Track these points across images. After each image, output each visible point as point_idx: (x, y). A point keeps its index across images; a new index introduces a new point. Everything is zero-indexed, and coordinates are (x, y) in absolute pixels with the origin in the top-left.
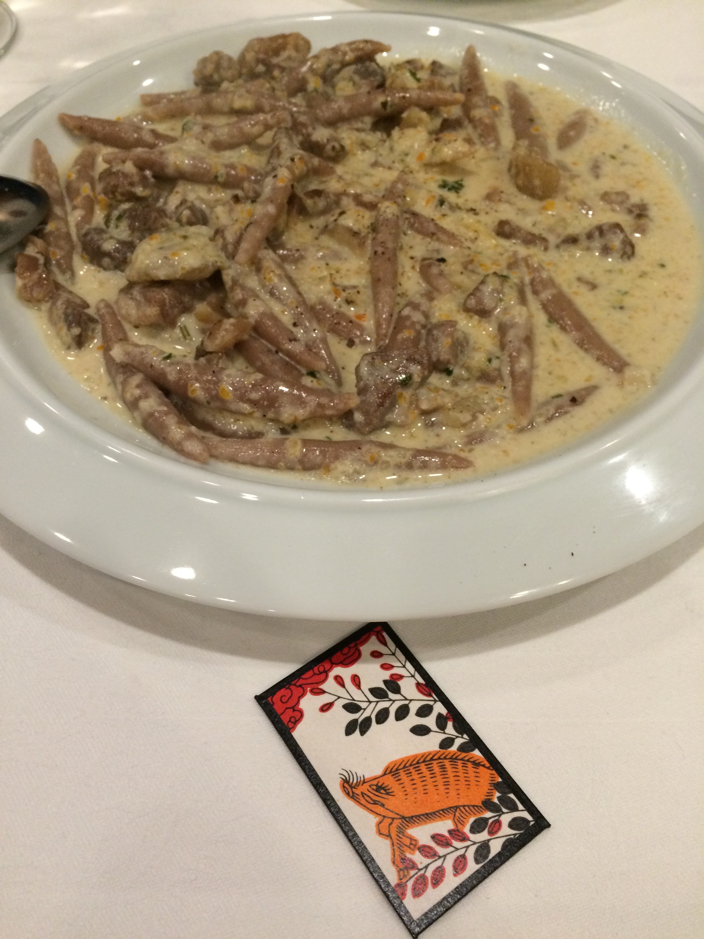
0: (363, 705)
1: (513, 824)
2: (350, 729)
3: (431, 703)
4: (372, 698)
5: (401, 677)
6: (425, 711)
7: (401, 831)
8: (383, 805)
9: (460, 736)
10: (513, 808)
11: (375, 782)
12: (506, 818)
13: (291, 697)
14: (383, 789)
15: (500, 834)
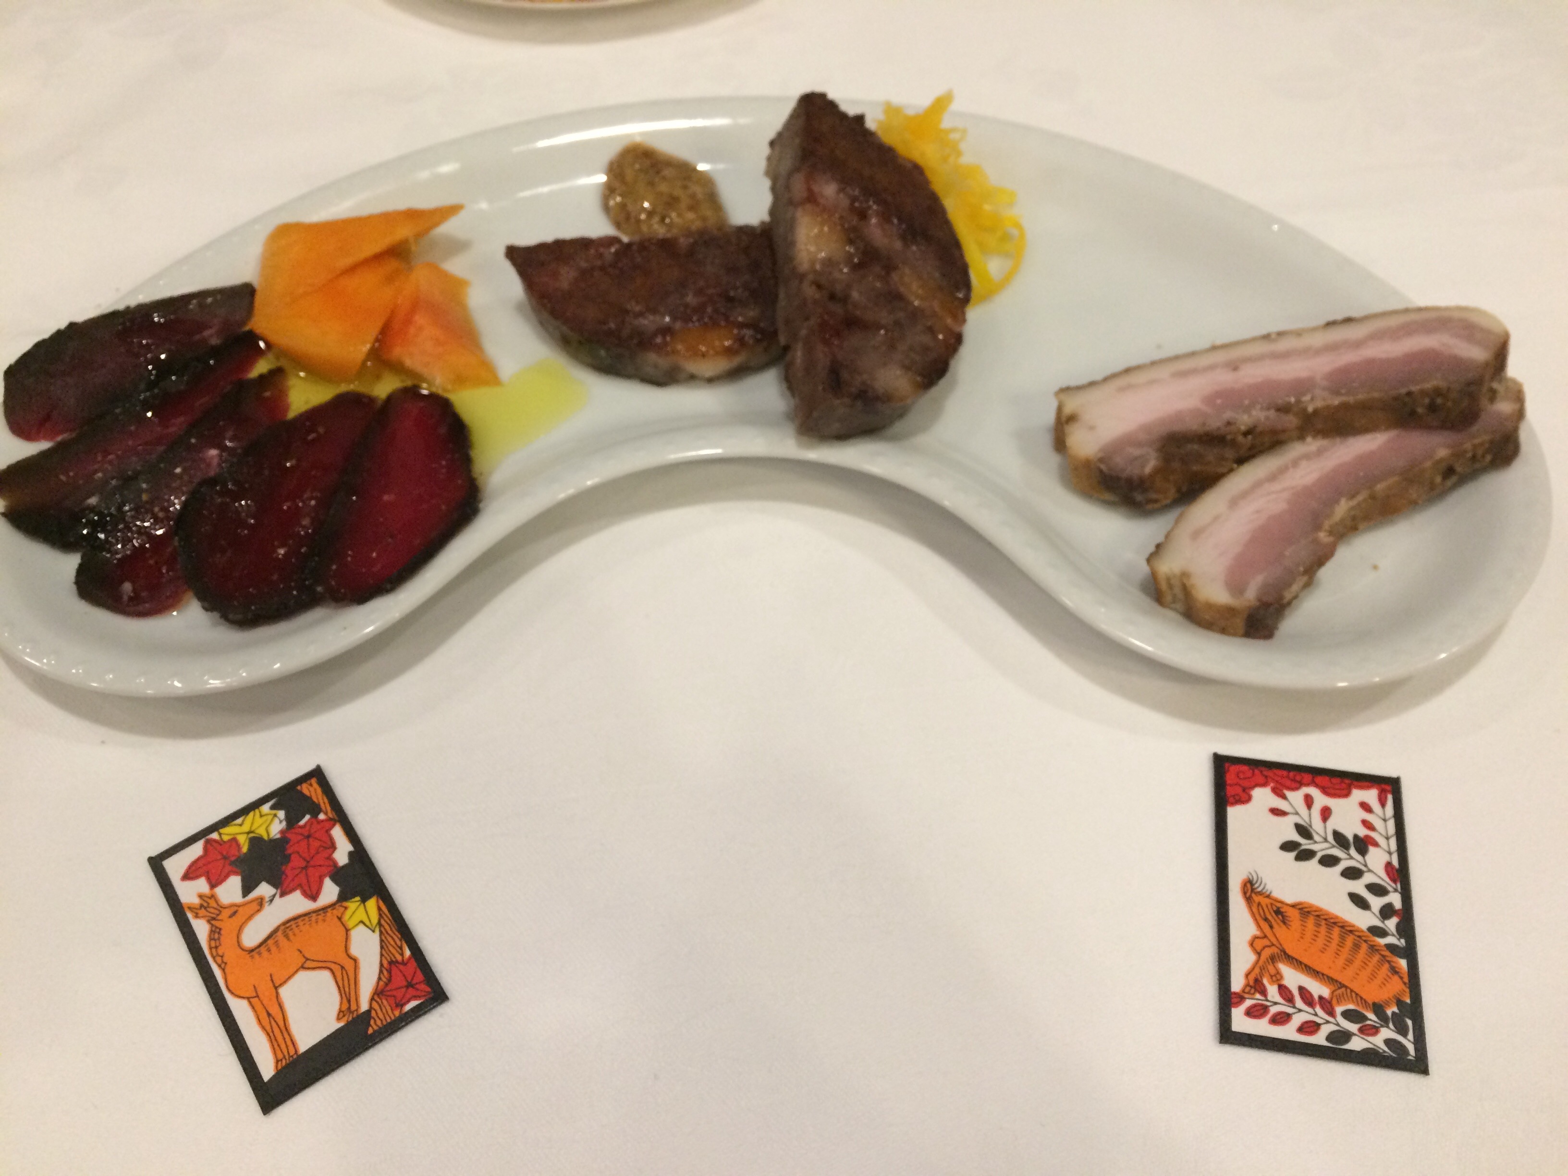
0: (1316, 838)
1: (1388, 1042)
2: (1287, 846)
3: (1390, 889)
4: (1330, 838)
5: (1376, 844)
6: (1377, 890)
7: (1273, 959)
8: (1271, 927)
9: (1398, 937)
10: (1403, 1032)
11: (1279, 905)
12: (1387, 1033)
13: (1249, 778)
14: (1283, 916)
15: (1370, 1039)
